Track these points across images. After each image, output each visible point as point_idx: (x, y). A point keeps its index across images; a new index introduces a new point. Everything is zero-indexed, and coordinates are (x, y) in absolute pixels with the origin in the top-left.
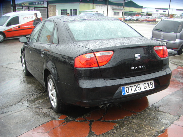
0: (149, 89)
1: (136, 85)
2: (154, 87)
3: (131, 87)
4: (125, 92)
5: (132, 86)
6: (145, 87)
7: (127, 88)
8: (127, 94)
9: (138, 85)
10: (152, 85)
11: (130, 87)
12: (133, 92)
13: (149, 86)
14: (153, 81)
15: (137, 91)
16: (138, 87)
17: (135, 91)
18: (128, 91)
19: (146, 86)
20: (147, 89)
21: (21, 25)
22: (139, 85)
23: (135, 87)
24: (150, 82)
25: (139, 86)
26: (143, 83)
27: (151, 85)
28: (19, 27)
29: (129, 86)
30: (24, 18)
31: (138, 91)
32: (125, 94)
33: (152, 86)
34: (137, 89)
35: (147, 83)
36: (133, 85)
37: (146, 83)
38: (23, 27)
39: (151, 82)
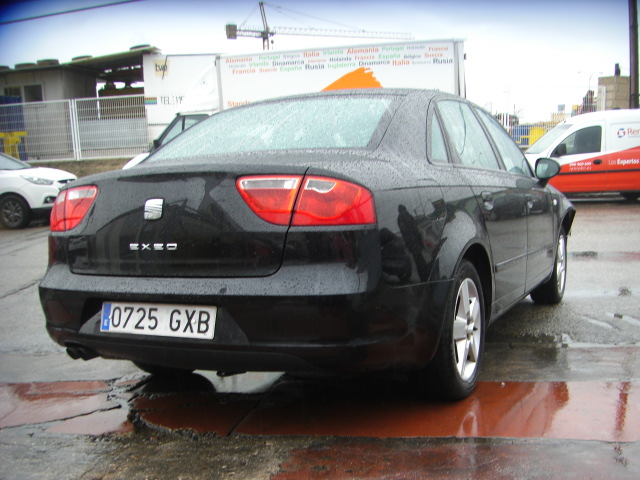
0: (188, 334)
1: (147, 307)
2: (210, 335)
3: (128, 311)
4: (108, 323)
5: (132, 309)
6: (175, 325)
7: (117, 312)
8: (112, 329)
9: (151, 310)
10: (206, 322)
11: (126, 309)
12: (130, 329)
13: (189, 324)
14: (213, 312)
15: (143, 328)
16: (150, 318)
17: (137, 327)
18: (116, 323)
19: (179, 322)
20: (180, 334)
21: (606, 156)
22: (156, 310)
23: (141, 313)
24: (198, 309)
25: (153, 314)
26: (172, 308)
27: (200, 322)
28: (597, 162)
29: (122, 306)
30: (621, 133)
31: (147, 332)
32: (108, 327)
33: (203, 327)
34: (146, 323)
35: (187, 312)
36: (136, 306)
37: (182, 309)
38: (612, 163)
39: (201, 313)
